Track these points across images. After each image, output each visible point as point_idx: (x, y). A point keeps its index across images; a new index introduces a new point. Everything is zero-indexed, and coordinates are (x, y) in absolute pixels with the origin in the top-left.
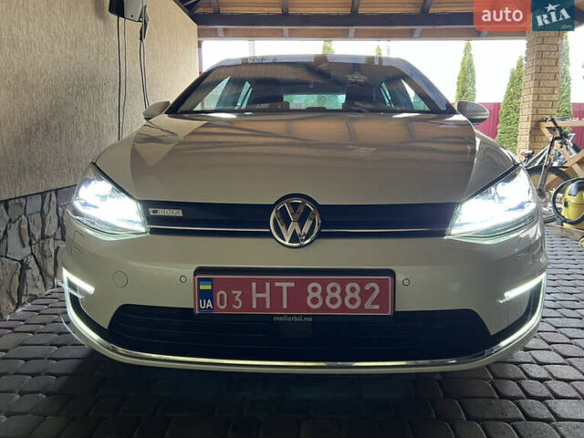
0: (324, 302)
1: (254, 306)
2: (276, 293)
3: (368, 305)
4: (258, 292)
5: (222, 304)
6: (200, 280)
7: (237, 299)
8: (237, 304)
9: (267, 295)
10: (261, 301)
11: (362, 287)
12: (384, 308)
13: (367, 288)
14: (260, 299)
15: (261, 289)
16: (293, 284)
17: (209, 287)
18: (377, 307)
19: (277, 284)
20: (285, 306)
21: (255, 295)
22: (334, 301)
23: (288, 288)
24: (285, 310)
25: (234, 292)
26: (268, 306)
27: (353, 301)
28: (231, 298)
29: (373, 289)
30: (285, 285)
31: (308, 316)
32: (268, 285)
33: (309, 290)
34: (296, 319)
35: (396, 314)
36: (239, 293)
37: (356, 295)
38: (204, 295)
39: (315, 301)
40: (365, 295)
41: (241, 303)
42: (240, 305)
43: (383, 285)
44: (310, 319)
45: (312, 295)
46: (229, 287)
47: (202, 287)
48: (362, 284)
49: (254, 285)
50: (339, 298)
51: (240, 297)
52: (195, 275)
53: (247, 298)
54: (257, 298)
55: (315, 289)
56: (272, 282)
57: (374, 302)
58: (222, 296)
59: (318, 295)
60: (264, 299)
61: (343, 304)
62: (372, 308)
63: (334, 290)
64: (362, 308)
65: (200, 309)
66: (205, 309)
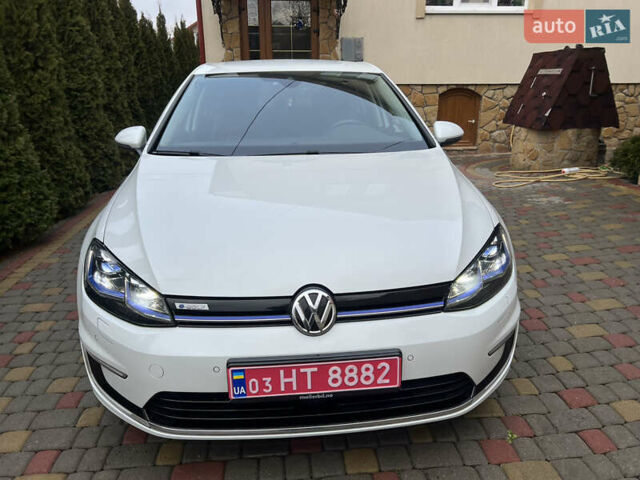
1: (283, 389)
2: (302, 377)
3: (379, 381)
4: (285, 377)
5: (254, 389)
6: (233, 371)
7: (267, 384)
8: (268, 388)
9: (293, 380)
10: (289, 385)
11: (375, 368)
12: (393, 381)
13: (379, 367)
14: (287, 384)
15: (288, 374)
16: (315, 369)
17: (242, 377)
18: (387, 381)
19: (302, 370)
20: (309, 387)
21: (283, 381)
22: (351, 379)
23: (312, 373)
24: (310, 390)
25: (264, 379)
26: (295, 388)
27: (367, 378)
28: (262, 385)
29: (384, 368)
30: (309, 371)
31: (329, 394)
32: (294, 371)
33: (330, 373)
34: (319, 397)
35: (405, 383)
36: (269, 379)
37: (370, 374)
38: (237, 383)
39: (335, 381)
40: (377, 373)
41: (271, 387)
42: (271, 390)
43: (392, 364)
44: (331, 396)
45: (332, 376)
46: (259, 375)
47: (235, 377)
48: (376, 364)
49: (282, 372)
50: (356, 377)
51: (270, 383)
52: (228, 367)
53: (276, 383)
54: (285, 383)
55: (335, 372)
56: (298, 369)
57: (385, 378)
58: (254, 383)
59: (338, 376)
60: (291, 383)
61: (359, 381)
62: (383, 382)
63: (351, 371)
64: (375, 383)
65: (234, 395)
66: (239, 395)
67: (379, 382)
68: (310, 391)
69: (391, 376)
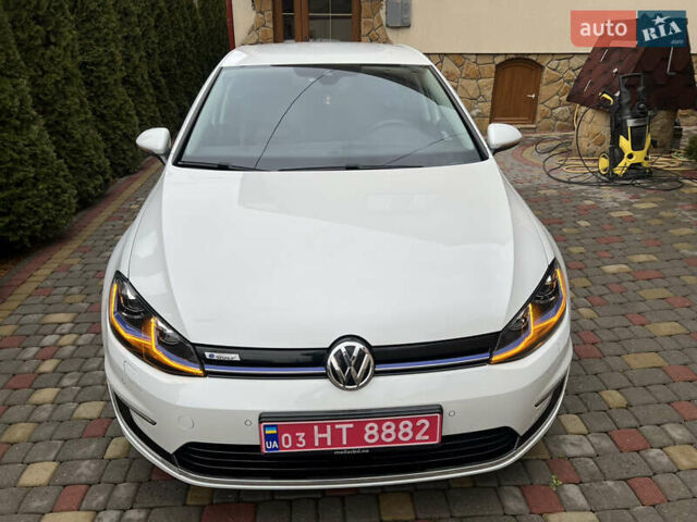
0: (380, 437)
1: (317, 444)
2: (337, 434)
3: (419, 437)
4: (319, 433)
5: (287, 443)
6: (265, 426)
7: (301, 439)
8: (301, 443)
9: (328, 435)
10: (323, 441)
11: (414, 424)
12: (433, 438)
13: (418, 424)
14: (322, 439)
15: (322, 430)
16: (351, 426)
17: (275, 432)
18: (427, 437)
19: (337, 426)
20: (345, 443)
21: (317, 436)
22: (389, 436)
23: (348, 429)
25: (298, 434)
26: (329, 443)
27: (405, 435)
28: (295, 439)
29: (423, 425)
30: (344, 427)
31: (365, 449)
32: (329, 427)
33: (367, 428)
34: (355, 452)
35: (445, 439)
36: (303, 434)
37: (409, 430)
38: (269, 438)
39: (371, 437)
40: (416, 430)
41: (304, 442)
42: (304, 444)
43: (433, 421)
44: (368, 451)
45: (369, 432)
46: (293, 430)
47: (267, 432)
48: (414, 421)
49: (316, 428)
50: (393, 433)
51: (304, 438)
52: (260, 422)
53: (310, 438)
54: (320, 439)
55: (371, 428)
56: (333, 425)
57: (425, 434)
58: (287, 438)
59: (374, 432)
60: (326, 438)
61: (397, 437)
62: (422, 439)
63: (389, 427)
64: (413, 440)
65: (267, 449)
66: (271, 449)
67: (417, 438)
68: (345, 446)
69: (431, 432)
